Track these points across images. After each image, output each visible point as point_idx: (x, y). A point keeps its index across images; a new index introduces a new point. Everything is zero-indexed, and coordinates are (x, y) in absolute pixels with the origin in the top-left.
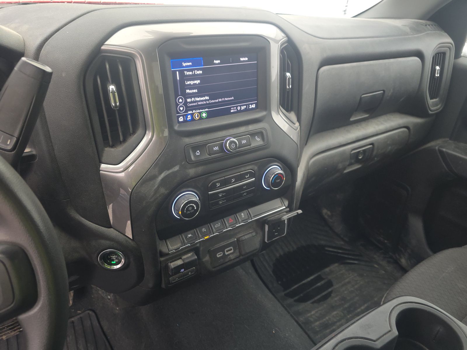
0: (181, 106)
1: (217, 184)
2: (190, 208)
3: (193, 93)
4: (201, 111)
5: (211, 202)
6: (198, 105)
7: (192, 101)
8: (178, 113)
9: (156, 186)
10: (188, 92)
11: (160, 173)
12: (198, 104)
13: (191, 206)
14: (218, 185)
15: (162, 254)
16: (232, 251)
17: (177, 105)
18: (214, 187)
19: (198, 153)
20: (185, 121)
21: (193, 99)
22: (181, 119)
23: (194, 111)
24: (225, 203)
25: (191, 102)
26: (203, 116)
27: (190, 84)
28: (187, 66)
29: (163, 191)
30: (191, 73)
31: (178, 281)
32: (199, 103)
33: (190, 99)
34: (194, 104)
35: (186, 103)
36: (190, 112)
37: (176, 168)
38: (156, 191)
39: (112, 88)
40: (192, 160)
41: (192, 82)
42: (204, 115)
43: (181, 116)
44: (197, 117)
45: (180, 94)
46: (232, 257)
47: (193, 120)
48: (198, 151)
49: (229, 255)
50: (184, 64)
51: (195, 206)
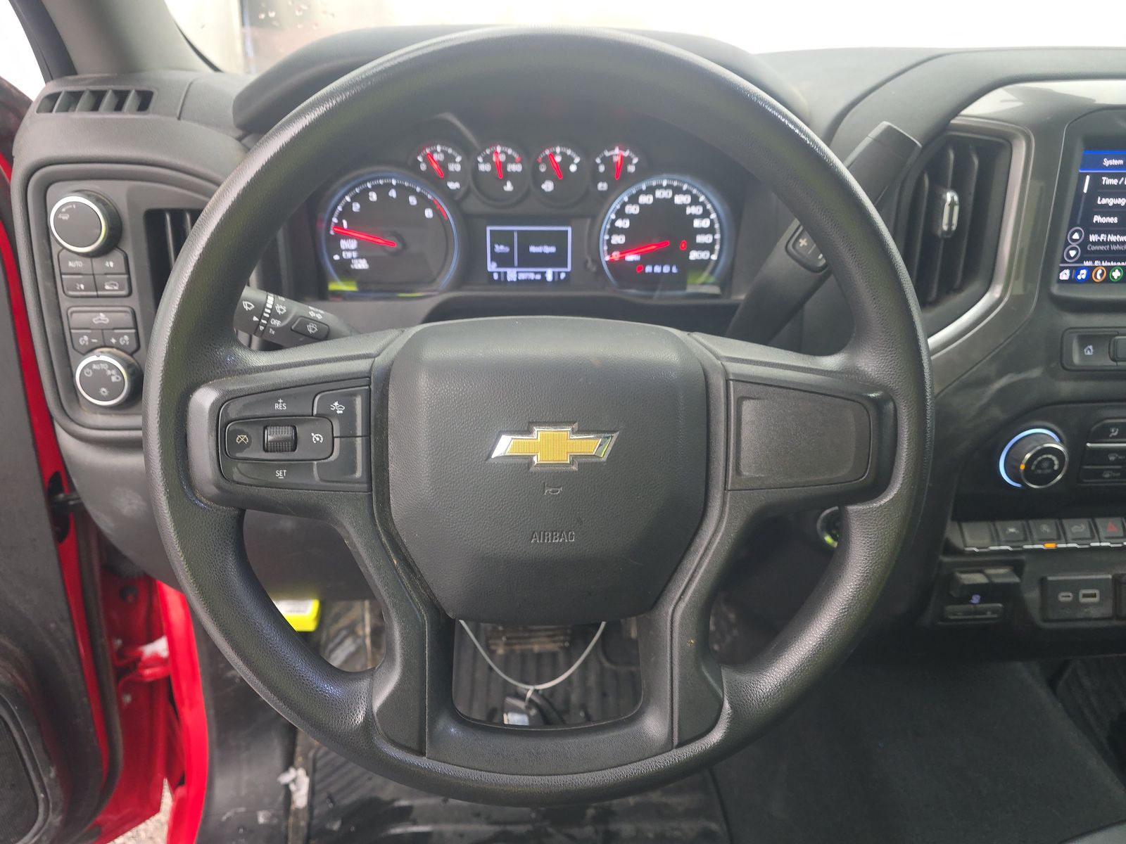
0: (1073, 249)
1: (1113, 430)
2: (1045, 464)
3: (1108, 224)
4: (1112, 264)
5: (1086, 467)
6: (1110, 251)
7: (1099, 240)
8: (1064, 261)
9: (985, 400)
10: (1096, 222)
11: (1001, 374)
12: (1110, 248)
13: (1048, 459)
14: (1115, 432)
15: (951, 550)
16: (1096, 600)
17: (1067, 244)
18: (1103, 435)
19: (1089, 351)
20: (1072, 280)
21: (1103, 237)
22: (1065, 275)
23: (1097, 263)
24: (1117, 480)
25: (1098, 243)
26: (1113, 277)
27: (1107, 205)
28: (1111, 167)
29: (997, 413)
30: (1115, 182)
31: (961, 620)
32: (1114, 248)
33: (1096, 236)
34: (1102, 248)
35: (1084, 243)
36: (1087, 264)
37: (1035, 373)
38: (984, 409)
39: (950, 196)
40: (1072, 361)
41: (1111, 202)
42: (1116, 274)
43: (1066, 268)
44: (1099, 277)
45: (1078, 222)
46: (1094, 613)
47: (1089, 279)
48: (1091, 347)
49: (1087, 605)
50: (1107, 162)
51: (1056, 462)
